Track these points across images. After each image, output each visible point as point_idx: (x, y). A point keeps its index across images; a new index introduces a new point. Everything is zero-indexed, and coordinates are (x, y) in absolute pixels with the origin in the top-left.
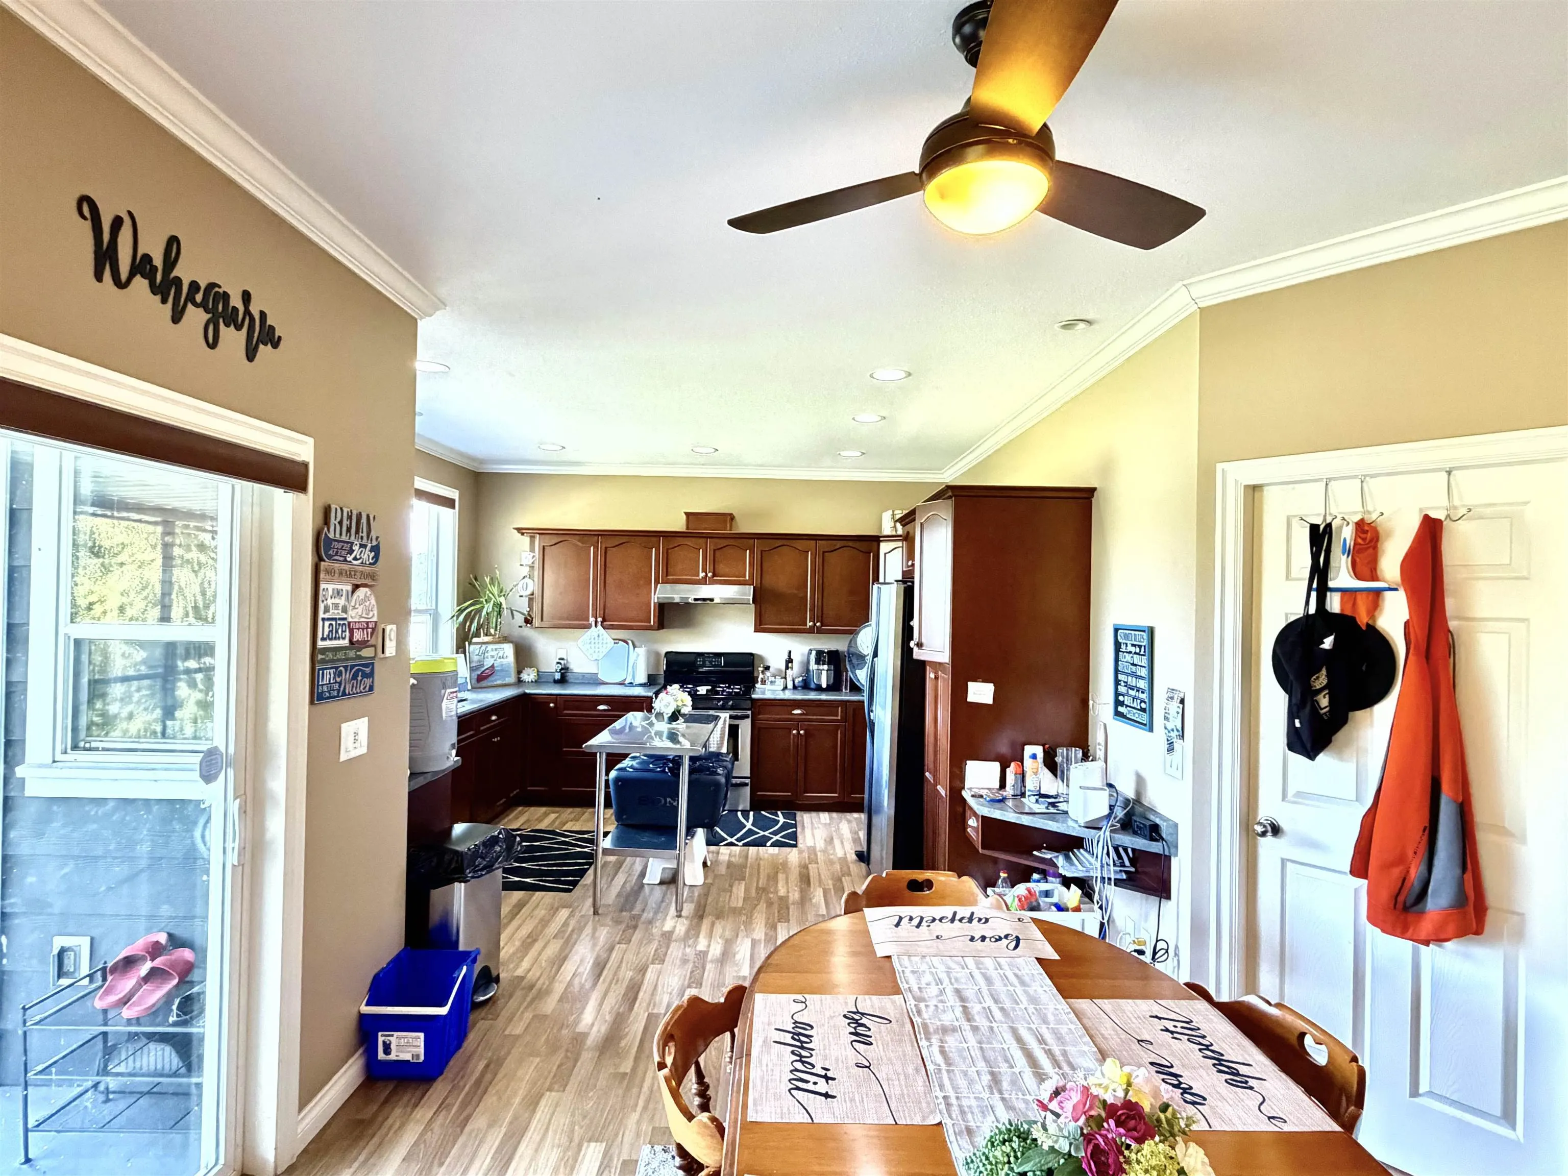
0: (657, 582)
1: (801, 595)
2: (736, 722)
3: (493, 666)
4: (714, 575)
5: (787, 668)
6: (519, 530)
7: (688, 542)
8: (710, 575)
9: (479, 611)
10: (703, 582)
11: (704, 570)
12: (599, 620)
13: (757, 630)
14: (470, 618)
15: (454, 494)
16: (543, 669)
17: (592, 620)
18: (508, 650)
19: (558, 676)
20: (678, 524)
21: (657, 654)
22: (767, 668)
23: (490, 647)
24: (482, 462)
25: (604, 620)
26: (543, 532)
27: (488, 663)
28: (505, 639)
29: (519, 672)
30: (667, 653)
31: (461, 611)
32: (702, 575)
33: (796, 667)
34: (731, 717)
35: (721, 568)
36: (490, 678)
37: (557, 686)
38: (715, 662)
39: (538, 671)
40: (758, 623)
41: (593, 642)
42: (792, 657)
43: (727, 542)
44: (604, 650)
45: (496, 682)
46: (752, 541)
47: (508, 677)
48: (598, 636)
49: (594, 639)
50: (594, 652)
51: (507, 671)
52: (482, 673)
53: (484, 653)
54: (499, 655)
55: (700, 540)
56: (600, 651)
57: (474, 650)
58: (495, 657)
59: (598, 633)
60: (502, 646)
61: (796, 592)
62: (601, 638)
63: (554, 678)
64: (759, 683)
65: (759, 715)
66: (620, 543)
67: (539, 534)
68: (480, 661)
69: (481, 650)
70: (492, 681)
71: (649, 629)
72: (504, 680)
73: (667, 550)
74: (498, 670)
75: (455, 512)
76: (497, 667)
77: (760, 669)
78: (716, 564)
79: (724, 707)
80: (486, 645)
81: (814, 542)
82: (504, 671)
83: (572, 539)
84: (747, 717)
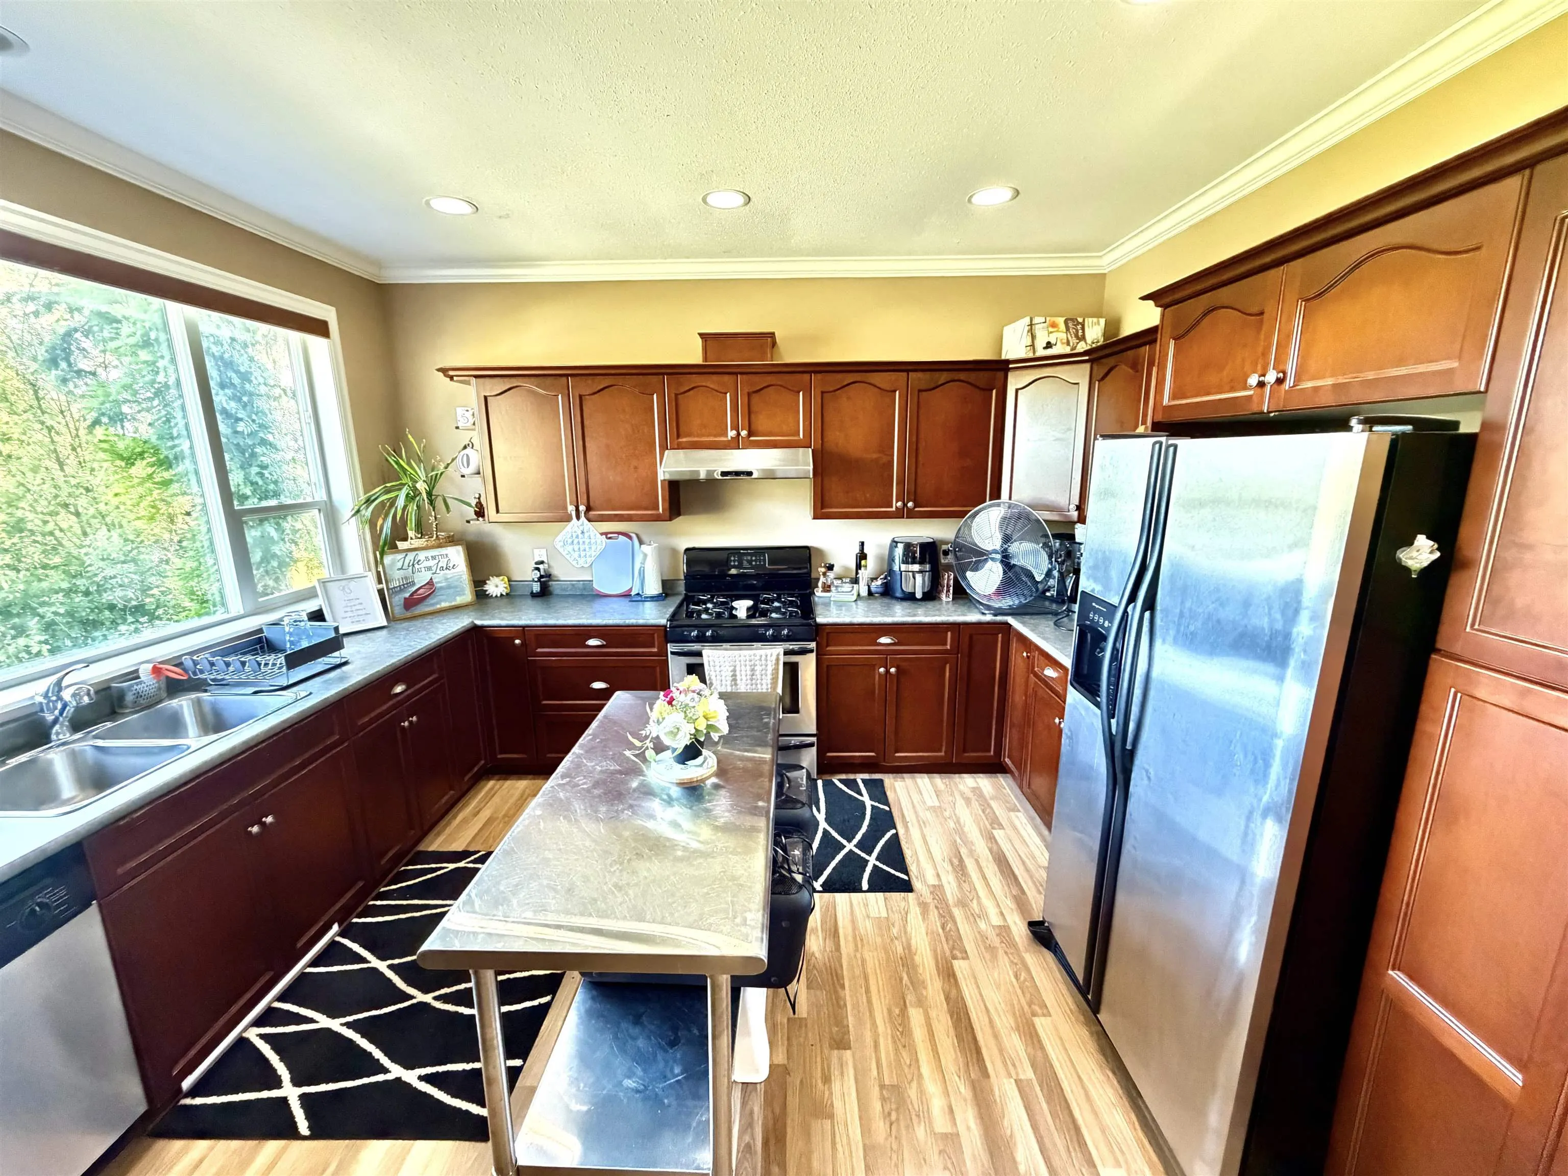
0: (664, 448)
1: (885, 459)
2: (793, 661)
3: (430, 583)
4: (750, 434)
5: (859, 567)
6: (444, 371)
7: (711, 382)
8: (744, 433)
9: (395, 501)
10: (735, 444)
11: (735, 427)
12: (582, 508)
13: (816, 517)
14: (384, 509)
15: (329, 314)
16: (516, 577)
17: (571, 509)
18: (457, 555)
19: (536, 588)
20: (693, 355)
21: (674, 551)
22: (830, 568)
23: (422, 555)
24: (378, 264)
25: (589, 509)
26: (483, 374)
27: (421, 579)
28: (452, 541)
30: (687, 550)
31: (369, 501)
32: (732, 434)
33: (871, 565)
34: (787, 653)
35: (762, 422)
36: (425, 603)
37: (538, 601)
38: (755, 561)
39: (509, 581)
40: (819, 505)
41: (575, 542)
42: (865, 551)
43: (770, 379)
44: (593, 554)
45: (438, 606)
46: (807, 376)
47: (460, 595)
48: (583, 532)
49: (577, 537)
50: (580, 556)
51: (456, 587)
52: (412, 595)
53: (413, 565)
54: (440, 565)
55: (726, 378)
56: (588, 554)
57: (393, 563)
58: (434, 568)
59: (581, 528)
60: (443, 551)
61: (875, 456)
62: (586, 535)
63: (532, 593)
64: (820, 589)
65: (827, 646)
66: (602, 387)
67: (476, 377)
68: (406, 578)
69: (407, 561)
70: (433, 605)
71: (658, 518)
72: (453, 604)
73: (676, 395)
74: (441, 588)
75: (334, 344)
76: (439, 582)
77: (820, 569)
78: (753, 416)
79: (776, 639)
80: (414, 553)
81: (905, 374)
82: (452, 586)
83: (529, 385)
84: (811, 651)
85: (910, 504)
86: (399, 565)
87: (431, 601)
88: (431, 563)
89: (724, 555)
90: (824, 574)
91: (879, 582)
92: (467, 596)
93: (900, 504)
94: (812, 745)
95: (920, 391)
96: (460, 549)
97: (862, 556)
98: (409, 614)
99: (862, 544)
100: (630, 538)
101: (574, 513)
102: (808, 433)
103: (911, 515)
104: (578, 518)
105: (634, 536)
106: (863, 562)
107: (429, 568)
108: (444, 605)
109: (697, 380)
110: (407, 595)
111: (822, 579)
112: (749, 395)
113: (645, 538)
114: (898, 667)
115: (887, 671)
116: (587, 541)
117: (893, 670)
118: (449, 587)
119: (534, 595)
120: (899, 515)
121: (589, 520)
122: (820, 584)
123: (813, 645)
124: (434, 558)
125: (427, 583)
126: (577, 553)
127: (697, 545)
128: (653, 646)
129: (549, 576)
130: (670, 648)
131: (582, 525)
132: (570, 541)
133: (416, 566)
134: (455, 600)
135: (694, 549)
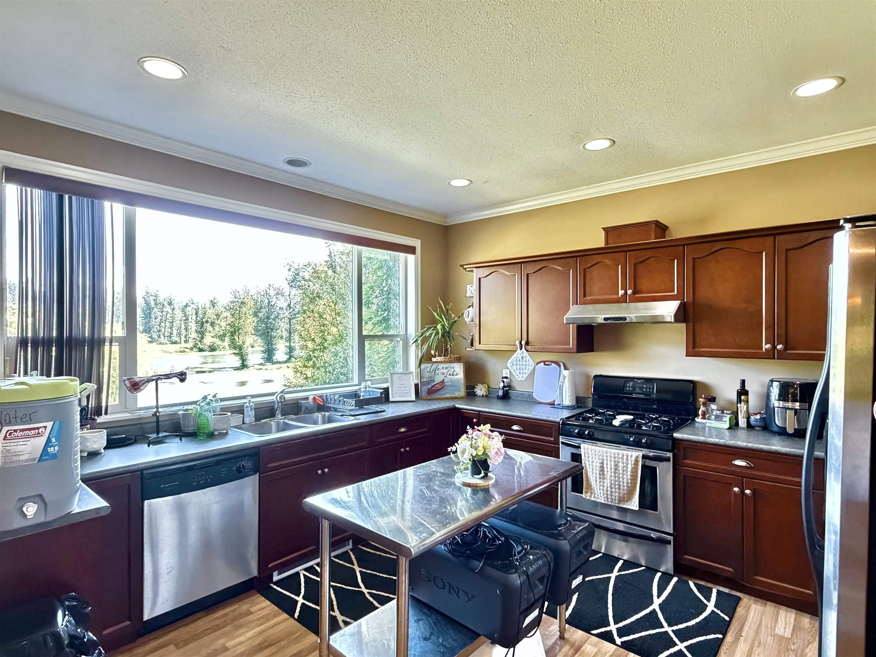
0: (575, 301)
1: (753, 308)
2: (652, 464)
3: (443, 382)
4: (635, 292)
5: (739, 401)
6: (462, 266)
7: (607, 259)
8: (629, 292)
10: (624, 300)
11: (624, 287)
12: (523, 343)
13: (689, 354)
15: (417, 243)
16: (492, 386)
17: (517, 342)
18: (459, 369)
19: (501, 393)
20: (599, 241)
21: (588, 376)
22: (713, 400)
23: (441, 366)
24: (445, 216)
25: (527, 343)
26: (479, 266)
27: (438, 379)
28: (458, 360)
29: (471, 388)
30: (596, 376)
31: (422, 336)
32: (621, 292)
33: (753, 400)
34: (644, 457)
35: (644, 284)
36: (439, 392)
37: (500, 401)
38: (646, 388)
39: (489, 387)
40: (691, 345)
41: (518, 364)
42: (747, 388)
43: (649, 253)
44: (527, 372)
45: (445, 396)
46: (682, 247)
47: (457, 392)
48: (522, 358)
49: (519, 360)
50: (520, 373)
51: (456, 386)
52: (432, 387)
53: (435, 371)
54: (449, 372)
55: (619, 255)
56: (524, 372)
57: (425, 369)
58: (446, 374)
59: (522, 355)
60: (453, 365)
61: (744, 306)
62: (524, 359)
63: (498, 396)
64: (701, 417)
65: (685, 458)
66: (540, 268)
67: (476, 267)
68: (431, 377)
69: (432, 368)
70: (443, 394)
71: (569, 351)
72: (453, 396)
73: (585, 269)
74: (448, 386)
75: (417, 257)
76: (448, 382)
77: (701, 400)
78: (638, 280)
79: (637, 444)
80: (436, 364)
81: (772, 237)
82: (454, 385)
83: (501, 270)
84: (668, 460)
85: (780, 347)
86: (428, 369)
87: (442, 392)
88: (445, 371)
89: (621, 382)
90: (704, 404)
91: (758, 417)
92: (462, 392)
93: (768, 346)
94: (669, 542)
95: (787, 250)
96: (462, 364)
97: (743, 392)
98: (429, 397)
99: (743, 382)
100: (559, 366)
101: (518, 346)
102: (681, 288)
103: (782, 356)
104: (521, 349)
105: (561, 364)
106: (743, 397)
107: (443, 374)
108: (448, 395)
109: (597, 258)
110: (430, 387)
111: (702, 409)
112: (635, 265)
113: (568, 366)
114: (754, 492)
115: (742, 491)
116: (524, 363)
117: (748, 492)
118: (452, 386)
119: (499, 398)
120: (770, 355)
121: (527, 351)
122: (700, 412)
123: (670, 455)
124: (446, 368)
125: (441, 382)
126: (519, 371)
127: (604, 374)
128: (551, 437)
129: (509, 386)
130: (561, 439)
131: (523, 353)
132: (515, 363)
133: (437, 372)
134: (454, 394)
135: (601, 376)
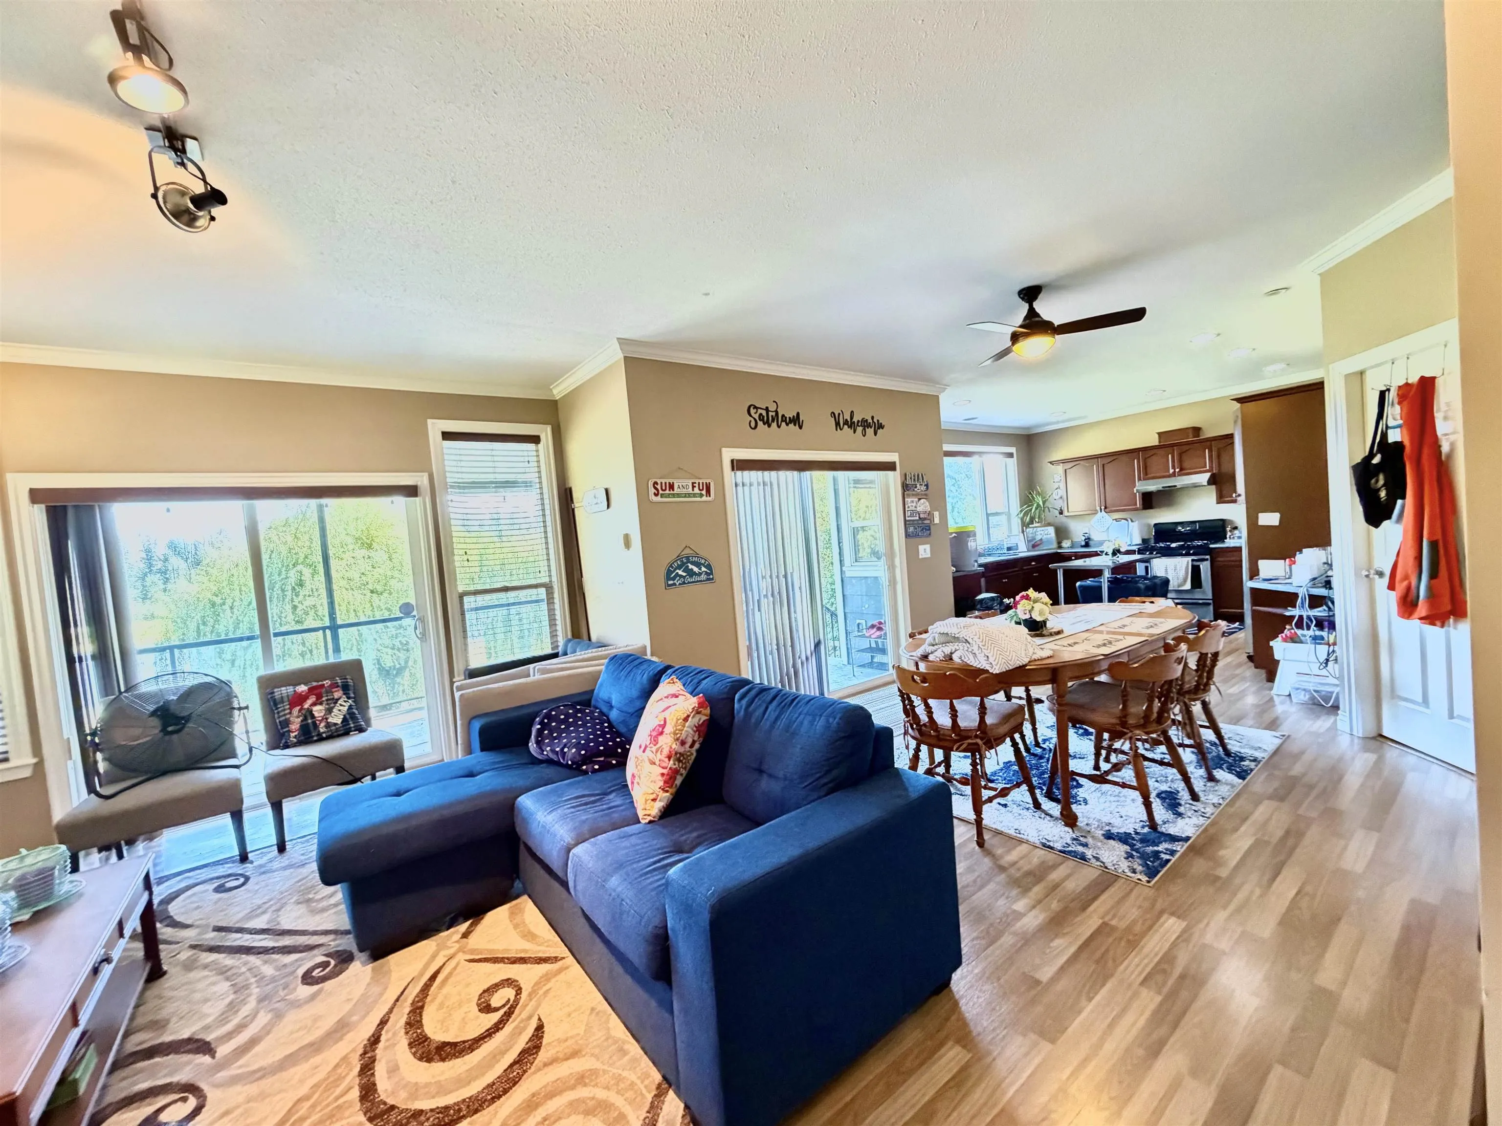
0: (1140, 479)
2: (1196, 563)
3: (1041, 540)
4: (1181, 470)
6: (1051, 463)
7: (1161, 452)
8: (1177, 470)
9: (1031, 510)
10: (1174, 475)
11: (1173, 467)
12: (1103, 508)
13: (1218, 503)
14: (1026, 514)
15: (1013, 450)
16: (1075, 540)
17: (1098, 508)
18: (1051, 530)
19: (1083, 543)
20: (1154, 441)
21: (1149, 525)
22: (1235, 528)
23: (1039, 529)
24: (1028, 428)
25: (1106, 508)
26: (1064, 461)
27: (1038, 538)
28: (1049, 524)
29: (1059, 543)
30: (1155, 525)
31: (1021, 511)
32: (1171, 471)
34: (1193, 560)
35: (1186, 464)
36: (1040, 544)
38: (1191, 526)
39: (1072, 542)
40: (1219, 497)
41: (1099, 521)
43: (1189, 447)
45: (1044, 548)
46: (1210, 442)
47: (1052, 545)
48: (1103, 518)
49: (1100, 519)
50: (1102, 527)
53: (1036, 531)
54: (1044, 532)
55: (1169, 449)
56: (1105, 526)
57: (1029, 530)
58: (1042, 533)
60: (1046, 528)
63: (1081, 546)
64: (1228, 536)
65: (1218, 557)
66: (1113, 460)
68: (1033, 537)
69: (1034, 530)
70: (1042, 547)
71: (1136, 509)
73: (1145, 459)
74: (1045, 540)
75: (1015, 461)
76: (1045, 538)
77: (1228, 529)
78: (1182, 463)
79: (1188, 554)
80: (1037, 528)
82: (1049, 541)
83: (1081, 462)
84: (1207, 560)
86: (1031, 531)
87: (1042, 543)
88: (1042, 531)
89: (1175, 525)
90: (1230, 531)
92: (1055, 543)
94: (1209, 604)
96: (1052, 527)
98: (1033, 549)
101: (1099, 511)
102: (1211, 465)
105: (1129, 520)
108: (1046, 548)
109: (1154, 452)
110: (1034, 542)
112: (1180, 454)
113: (1134, 520)
116: (1104, 521)
121: (1106, 513)
122: (1228, 533)
123: (1208, 557)
126: (1100, 526)
127: (1162, 522)
129: (1089, 539)
131: (1101, 514)
132: (1097, 521)
134: (1050, 547)
135: (1160, 523)
